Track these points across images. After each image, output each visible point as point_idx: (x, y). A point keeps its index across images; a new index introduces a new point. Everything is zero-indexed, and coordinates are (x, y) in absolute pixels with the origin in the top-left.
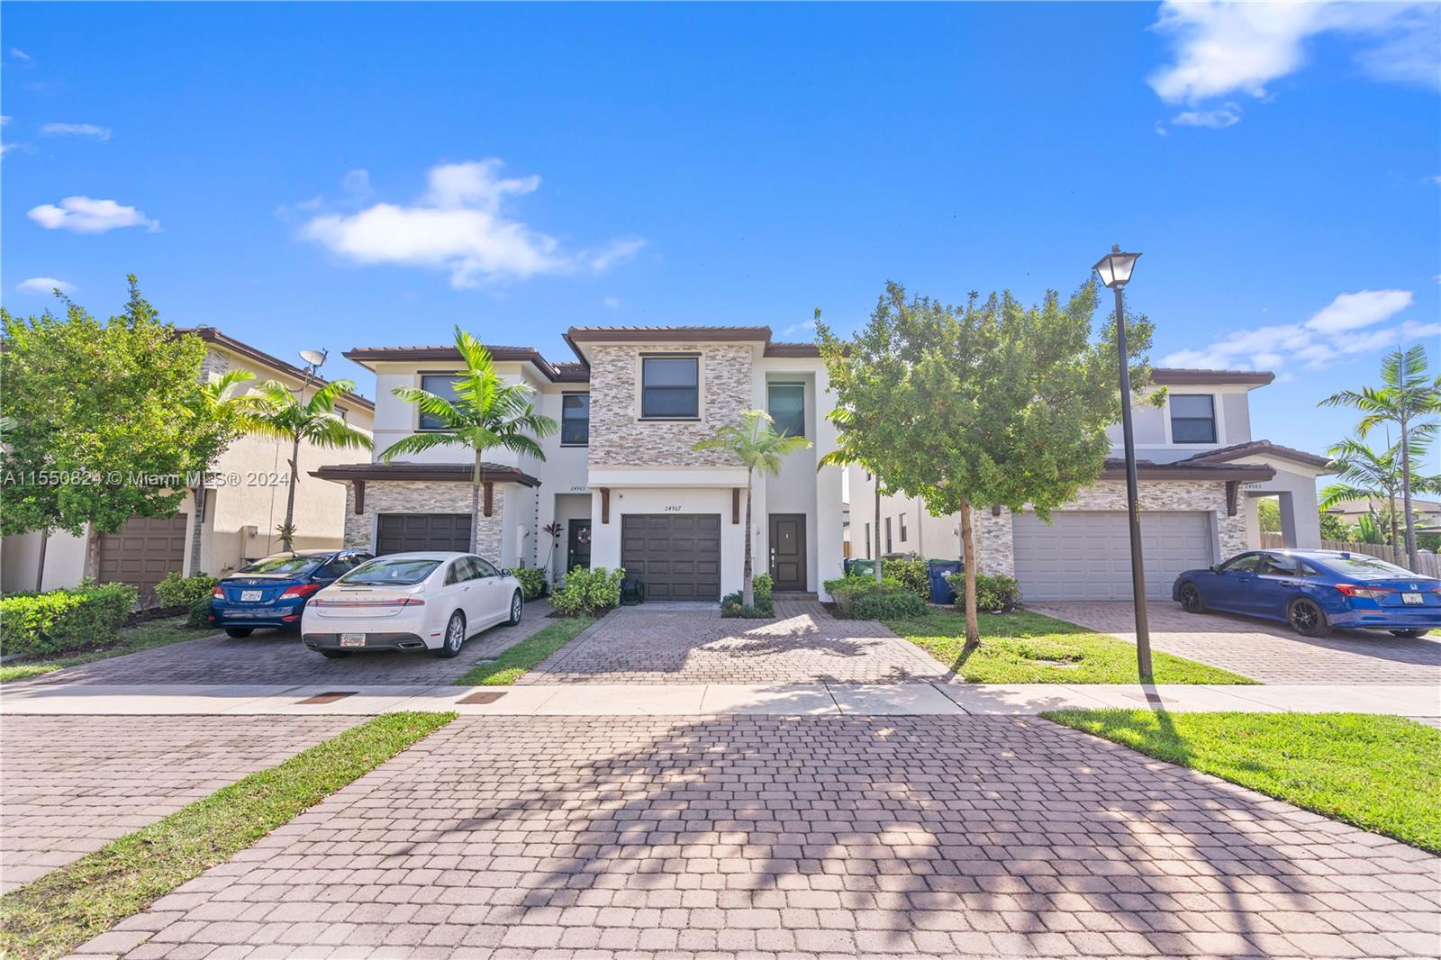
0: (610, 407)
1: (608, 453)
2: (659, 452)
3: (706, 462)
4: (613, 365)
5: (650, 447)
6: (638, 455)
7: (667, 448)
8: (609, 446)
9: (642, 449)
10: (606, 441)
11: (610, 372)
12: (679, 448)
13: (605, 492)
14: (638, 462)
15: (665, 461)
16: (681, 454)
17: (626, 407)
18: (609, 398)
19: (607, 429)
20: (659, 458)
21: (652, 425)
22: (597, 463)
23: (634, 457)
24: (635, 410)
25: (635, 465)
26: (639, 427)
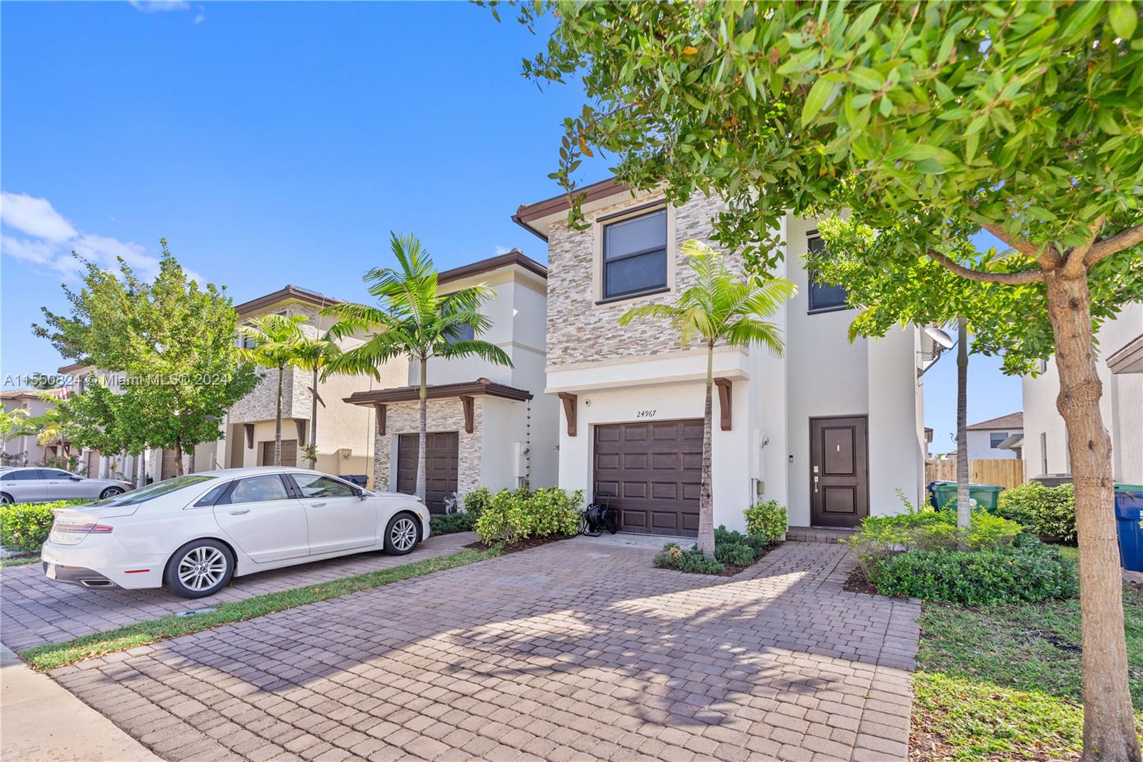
0: (567, 294)
1: (566, 349)
2: (620, 341)
3: (677, 346)
4: (571, 242)
5: (610, 336)
6: (597, 347)
7: (629, 334)
8: (567, 342)
9: (600, 340)
10: (563, 336)
11: (567, 252)
12: (644, 332)
13: (570, 401)
14: (596, 357)
15: (626, 352)
16: (645, 340)
17: (584, 291)
18: (566, 283)
19: (564, 321)
20: (621, 348)
21: (611, 308)
22: (554, 363)
23: (593, 351)
24: (594, 291)
25: (593, 361)
26: (597, 313)
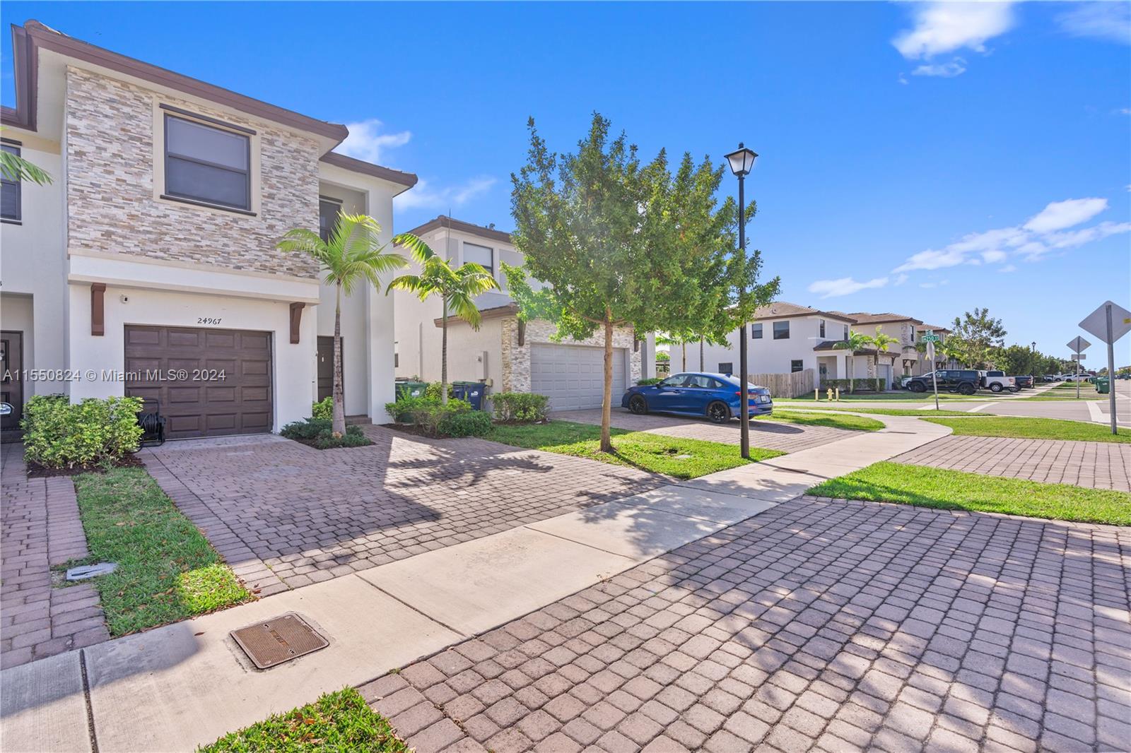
0: (108, 168)
1: (108, 234)
2: (198, 246)
3: (264, 268)
4: (112, 108)
5: (181, 236)
6: (162, 244)
7: (209, 243)
8: (111, 225)
9: (167, 238)
10: (104, 216)
11: (106, 116)
12: (225, 245)
13: (98, 291)
14: (162, 254)
15: (204, 259)
16: (229, 253)
17: (139, 175)
18: (106, 155)
19: (103, 199)
20: (195, 254)
21: (182, 208)
22: (87, 246)
23: (155, 246)
24: (155, 180)
25: (157, 257)
26: (162, 207)
